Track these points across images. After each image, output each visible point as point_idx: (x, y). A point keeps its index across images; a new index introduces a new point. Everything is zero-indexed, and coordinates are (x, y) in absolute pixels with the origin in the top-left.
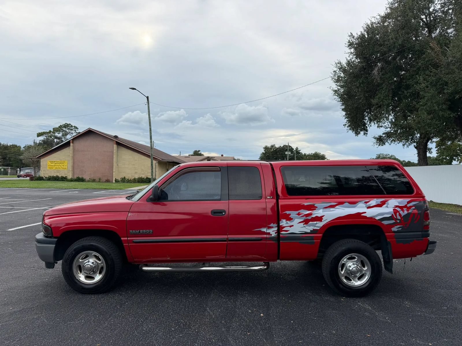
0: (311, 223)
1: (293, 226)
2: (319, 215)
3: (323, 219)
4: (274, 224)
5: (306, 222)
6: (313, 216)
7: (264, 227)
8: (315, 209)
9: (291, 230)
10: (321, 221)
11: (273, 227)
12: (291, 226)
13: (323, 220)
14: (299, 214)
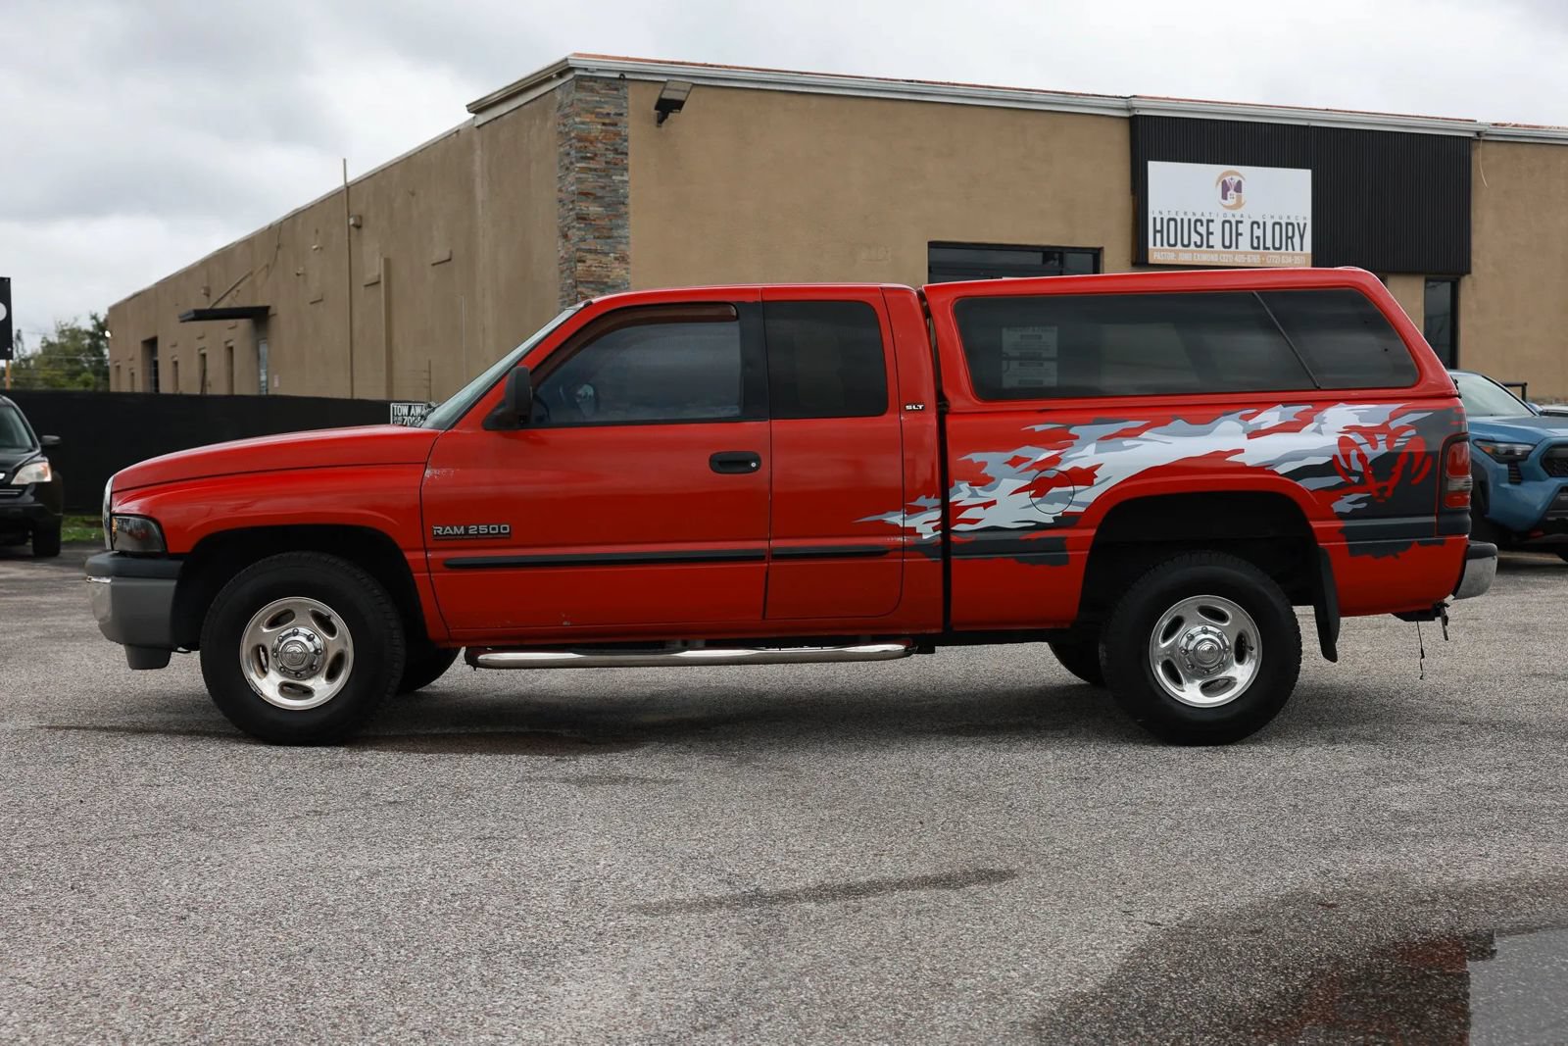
0: (1055, 490)
1: (994, 503)
2: (1084, 464)
3: (1096, 477)
4: (927, 498)
5: (1039, 488)
6: (1065, 467)
7: (896, 509)
8: (1072, 445)
9: (989, 518)
10: (1090, 483)
11: (923, 509)
12: (986, 505)
13: (1096, 481)
14: (1015, 462)
